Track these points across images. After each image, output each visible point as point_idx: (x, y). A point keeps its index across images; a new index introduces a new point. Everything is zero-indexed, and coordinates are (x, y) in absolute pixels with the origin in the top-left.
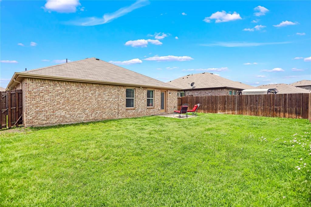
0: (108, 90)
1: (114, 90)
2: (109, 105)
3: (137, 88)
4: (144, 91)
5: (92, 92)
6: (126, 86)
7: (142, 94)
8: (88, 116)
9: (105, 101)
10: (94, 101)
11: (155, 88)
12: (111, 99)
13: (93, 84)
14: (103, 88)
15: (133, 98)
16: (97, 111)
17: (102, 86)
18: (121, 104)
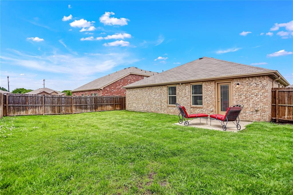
0: (154, 90)
1: (158, 90)
2: (155, 101)
3: (177, 85)
4: (187, 87)
5: (146, 92)
6: (167, 85)
7: (184, 91)
8: (144, 109)
9: (152, 99)
10: (147, 99)
11: (203, 82)
12: (156, 97)
13: (146, 87)
14: (151, 89)
15: (176, 96)
16: (148, 106)
17: (151, 88)
18: (163, 101)
